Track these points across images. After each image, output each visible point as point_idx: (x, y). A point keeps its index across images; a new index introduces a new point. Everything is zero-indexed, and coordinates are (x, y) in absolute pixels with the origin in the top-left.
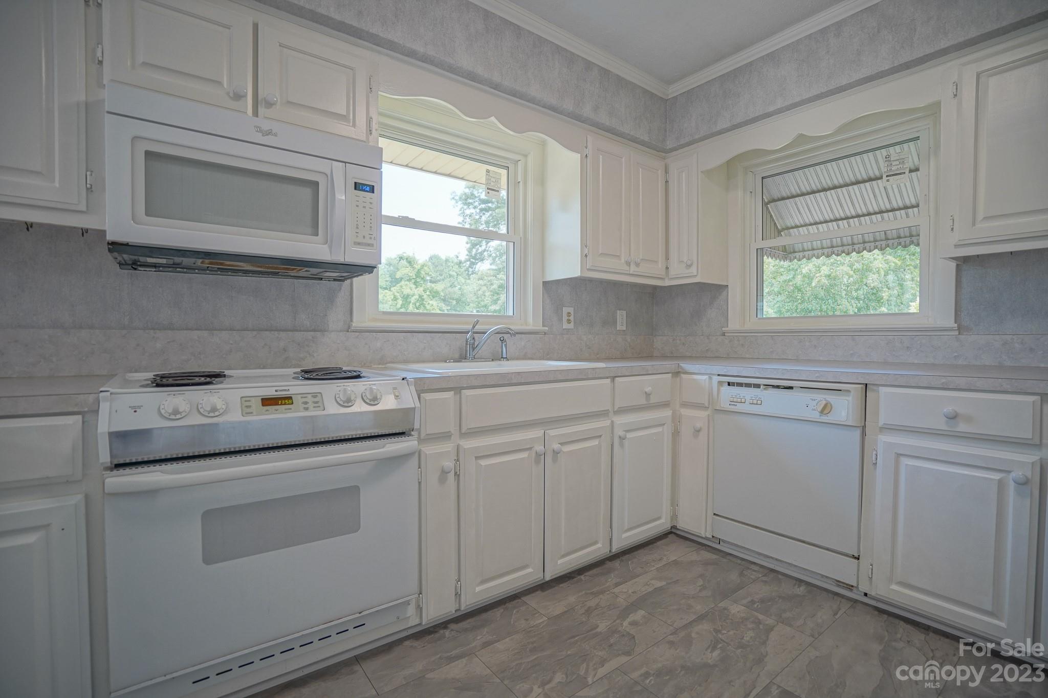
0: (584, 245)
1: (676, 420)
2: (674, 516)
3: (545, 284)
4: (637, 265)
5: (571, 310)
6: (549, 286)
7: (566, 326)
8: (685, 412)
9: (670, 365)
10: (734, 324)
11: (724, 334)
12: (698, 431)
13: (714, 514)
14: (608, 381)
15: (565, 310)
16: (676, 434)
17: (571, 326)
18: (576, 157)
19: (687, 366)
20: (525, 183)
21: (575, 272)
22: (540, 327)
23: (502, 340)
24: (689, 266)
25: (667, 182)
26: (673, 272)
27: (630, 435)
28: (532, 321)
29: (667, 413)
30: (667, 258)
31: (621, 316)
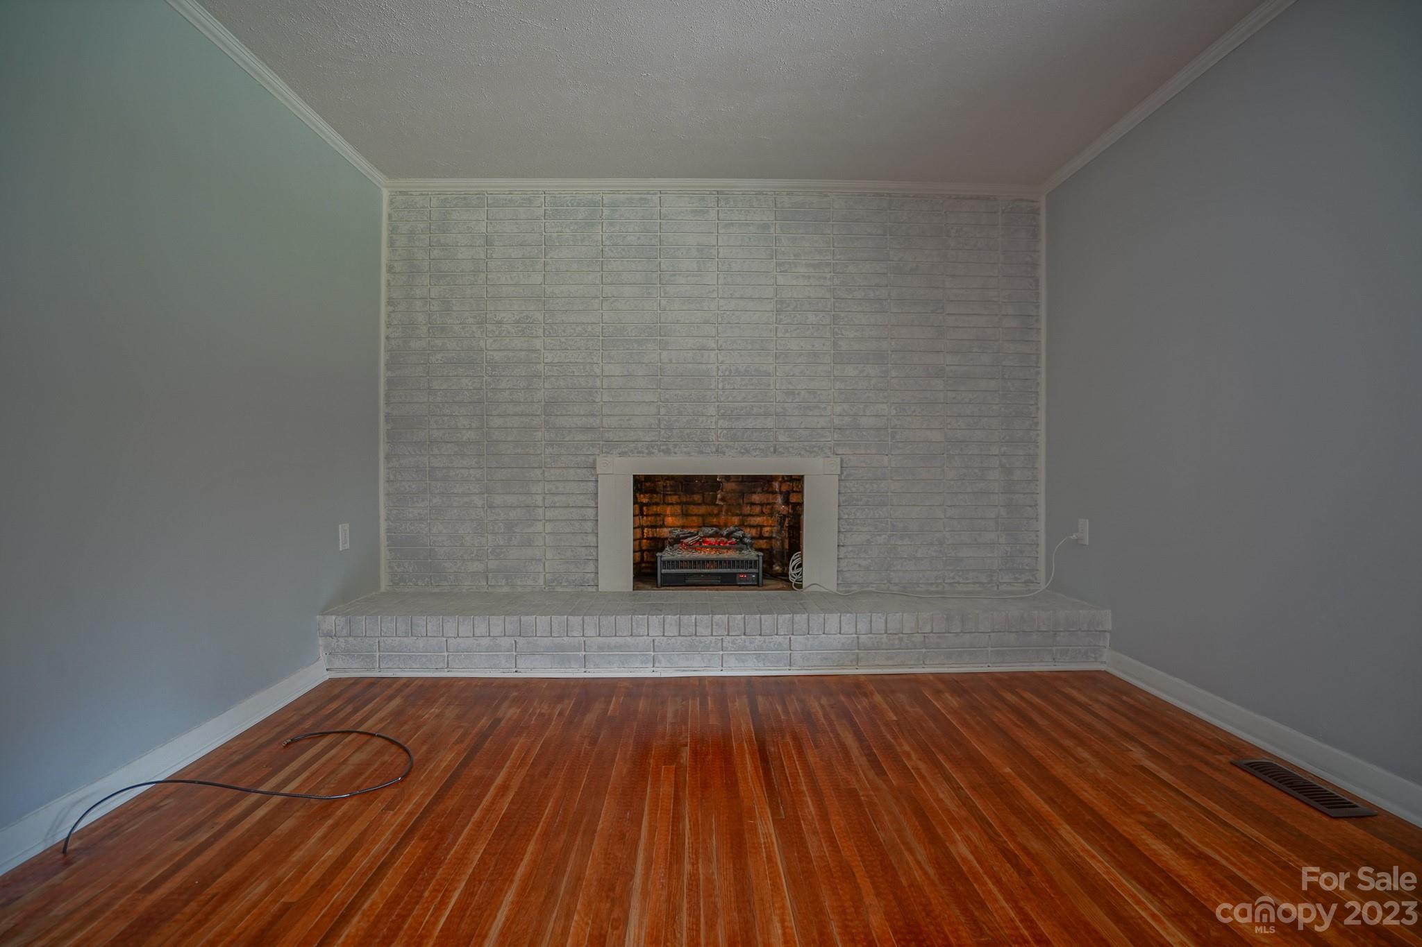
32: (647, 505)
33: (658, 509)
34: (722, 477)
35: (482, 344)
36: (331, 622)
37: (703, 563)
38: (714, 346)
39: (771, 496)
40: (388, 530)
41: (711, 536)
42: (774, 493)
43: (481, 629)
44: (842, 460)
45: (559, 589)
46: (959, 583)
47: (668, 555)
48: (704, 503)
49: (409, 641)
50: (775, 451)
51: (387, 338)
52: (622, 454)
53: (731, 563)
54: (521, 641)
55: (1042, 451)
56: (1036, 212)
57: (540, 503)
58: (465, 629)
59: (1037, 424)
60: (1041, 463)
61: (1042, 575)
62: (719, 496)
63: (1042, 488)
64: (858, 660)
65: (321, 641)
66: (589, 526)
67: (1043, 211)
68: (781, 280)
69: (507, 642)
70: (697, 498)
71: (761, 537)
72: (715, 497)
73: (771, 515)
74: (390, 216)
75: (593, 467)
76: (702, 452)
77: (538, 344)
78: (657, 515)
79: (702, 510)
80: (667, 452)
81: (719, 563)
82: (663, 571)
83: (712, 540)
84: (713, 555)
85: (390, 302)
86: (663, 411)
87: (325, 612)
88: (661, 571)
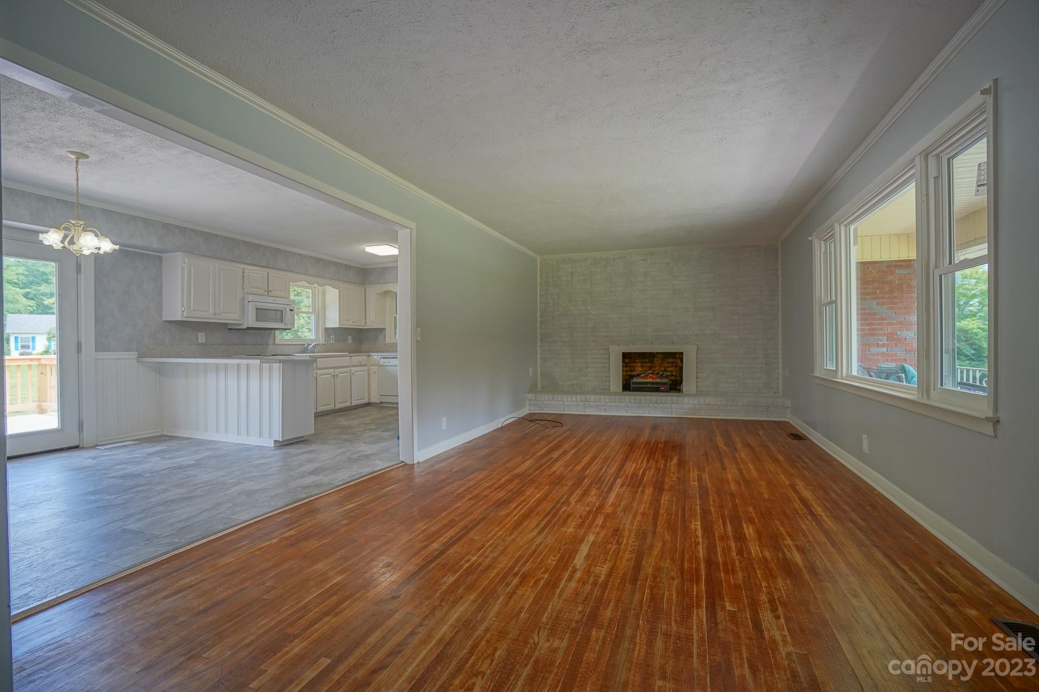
0: (340, 318)
1: (369, 370)
2: (369, 399)
3: (326, 329)
4: (356, 322)
5: (333, 336)
6: (327, 330)
7: (332, 342)
8: (371, 367)
9: (367, 354)
10: (388, 341)
11: (385, 344)
12: (375, 372)
13: (381, 395)
14: (349, 358)
15: (331, 337)
16: (369, 374)
17: (333, 342)
18: (337, 291)
19: (371, 354)
20: (318, 295)
21: (337, 326)
22: (324, 342)
23: (315, 347)
24: (373, 323)
25: (365, 294)
26: (368, 324)
27: (356, 373)
28: (322, 341)
29: (366, 368)
30: (366, 319)
31: (350, 338)
32: (628, 363)
33: (633, 364)
34: (657, 353)
35: (571, 309)
36: (530, 396)
37: (647, 383)
38: (650, 306)
39: (675, 360)
40: (540, 371)
41: (651, 374)
42: (677, 358)
43: (574, 399)
44: (698, 347)
45: (597, 391)
46: (745, 392)
47: (635, 380)
48: (650, 362)
49: (552, 402)
50: (673, 343)
51: (540, 307)
52: (618, 345)
53: (657, 383)
54: (586, 403)
55: (780, 342)
56: (777, 249)
57: (590, 361)
58: (569, 399)
59: (778, 332)
60: (780, 347)
61: (781, 391)
62: (655, 360)
63: (780, 356)
64: (695, 413)
65: (527, 402)
66: (607, 370)
67: (780, 249)
68: (674, 282)
69: (582, 403)
70: (647, 360)
71: (672, 375)
72: (654, 360)
73: (676, 366)
74: (540, 267)
75: (608, 350)
76: (646, 344)
77: (589, 308)
78: (631, 367)
79: (649, 365)
80: (634, 344)
81: (652, 383)
82: (633, 386)
83: (651, 375)
84: (651, 380)
85: (540, 296)
86: (632, 330)
87: (528, 393)
88: (632, 386)
